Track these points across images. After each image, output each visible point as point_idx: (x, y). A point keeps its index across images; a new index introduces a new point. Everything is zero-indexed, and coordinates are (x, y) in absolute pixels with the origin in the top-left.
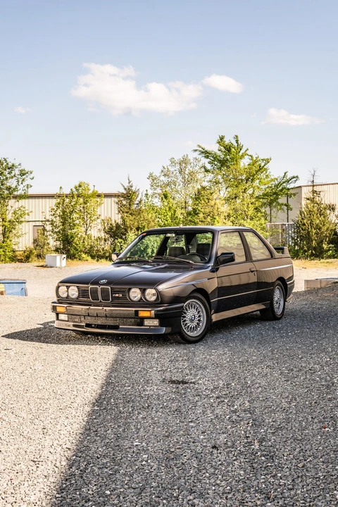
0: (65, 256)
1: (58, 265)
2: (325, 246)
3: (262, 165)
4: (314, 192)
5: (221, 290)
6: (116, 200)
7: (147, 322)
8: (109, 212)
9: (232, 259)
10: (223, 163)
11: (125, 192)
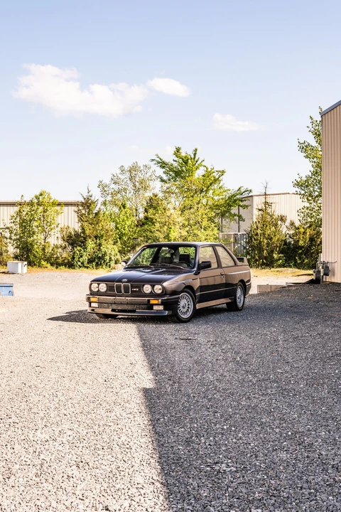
0: (26, 263)
1: (20, 271)
2: (275, 256)
3: (217, 177)
4: (266, 203)
5: (202, 288)
6: (76, 209)
7: (155, 308)
8: (69, 221)
9: (210, 266)
10: (178, 174)
11: (83, 201)
